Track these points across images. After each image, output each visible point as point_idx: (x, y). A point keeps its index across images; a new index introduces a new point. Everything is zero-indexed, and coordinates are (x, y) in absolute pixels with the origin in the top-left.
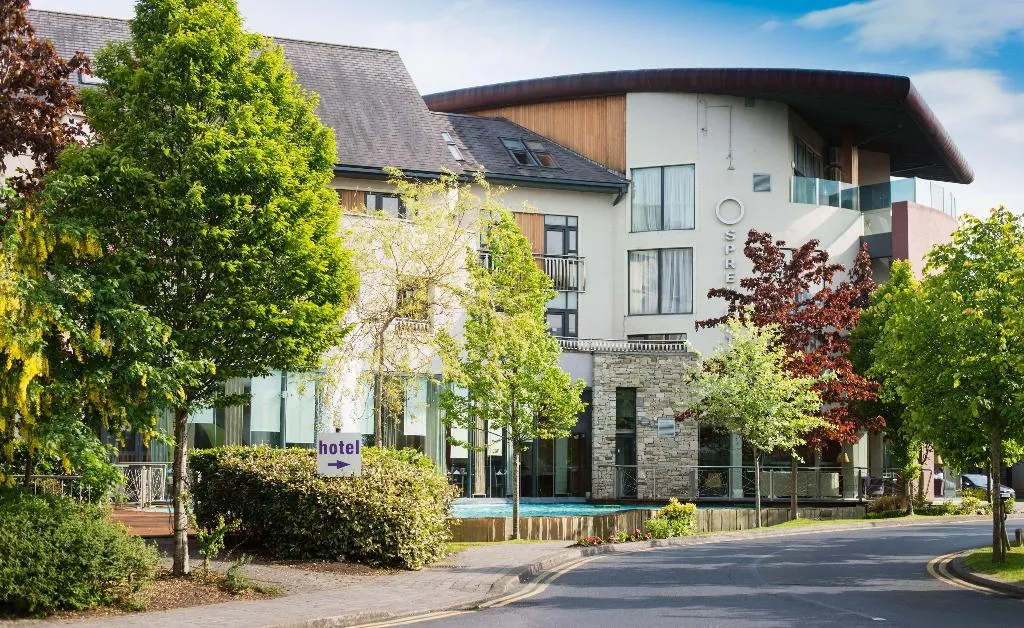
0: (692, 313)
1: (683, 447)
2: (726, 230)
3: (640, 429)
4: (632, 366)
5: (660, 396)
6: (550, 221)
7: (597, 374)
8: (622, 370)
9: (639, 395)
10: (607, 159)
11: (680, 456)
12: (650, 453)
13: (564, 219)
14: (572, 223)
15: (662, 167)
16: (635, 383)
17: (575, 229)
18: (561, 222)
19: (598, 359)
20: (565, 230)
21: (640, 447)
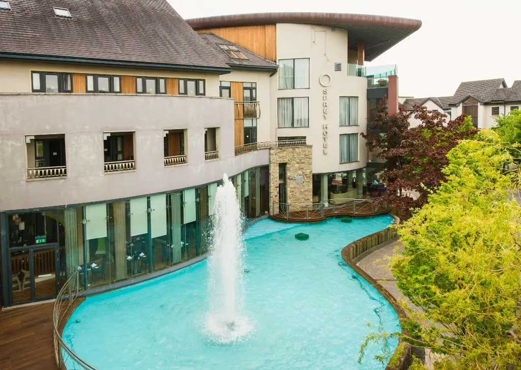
0: (308, 127)
1: (306, 188)
2: (324, 89)
3: (288, 181)
4: (285, 153)
5: (297, 165)
6: (245, 85)
7: (271, 159)
8: (281, 155)
9: (288, 166)
10: (266, 54)
11: (305, 191)
12: (293, 191)
13: (250, 84)
14: (254, 86)
15: (294, 59)
16: (286, 161)
17: (255, 88)
18: (249, 85)
19: (272, 151)
20: (251, 89)
21: (288, 189)
